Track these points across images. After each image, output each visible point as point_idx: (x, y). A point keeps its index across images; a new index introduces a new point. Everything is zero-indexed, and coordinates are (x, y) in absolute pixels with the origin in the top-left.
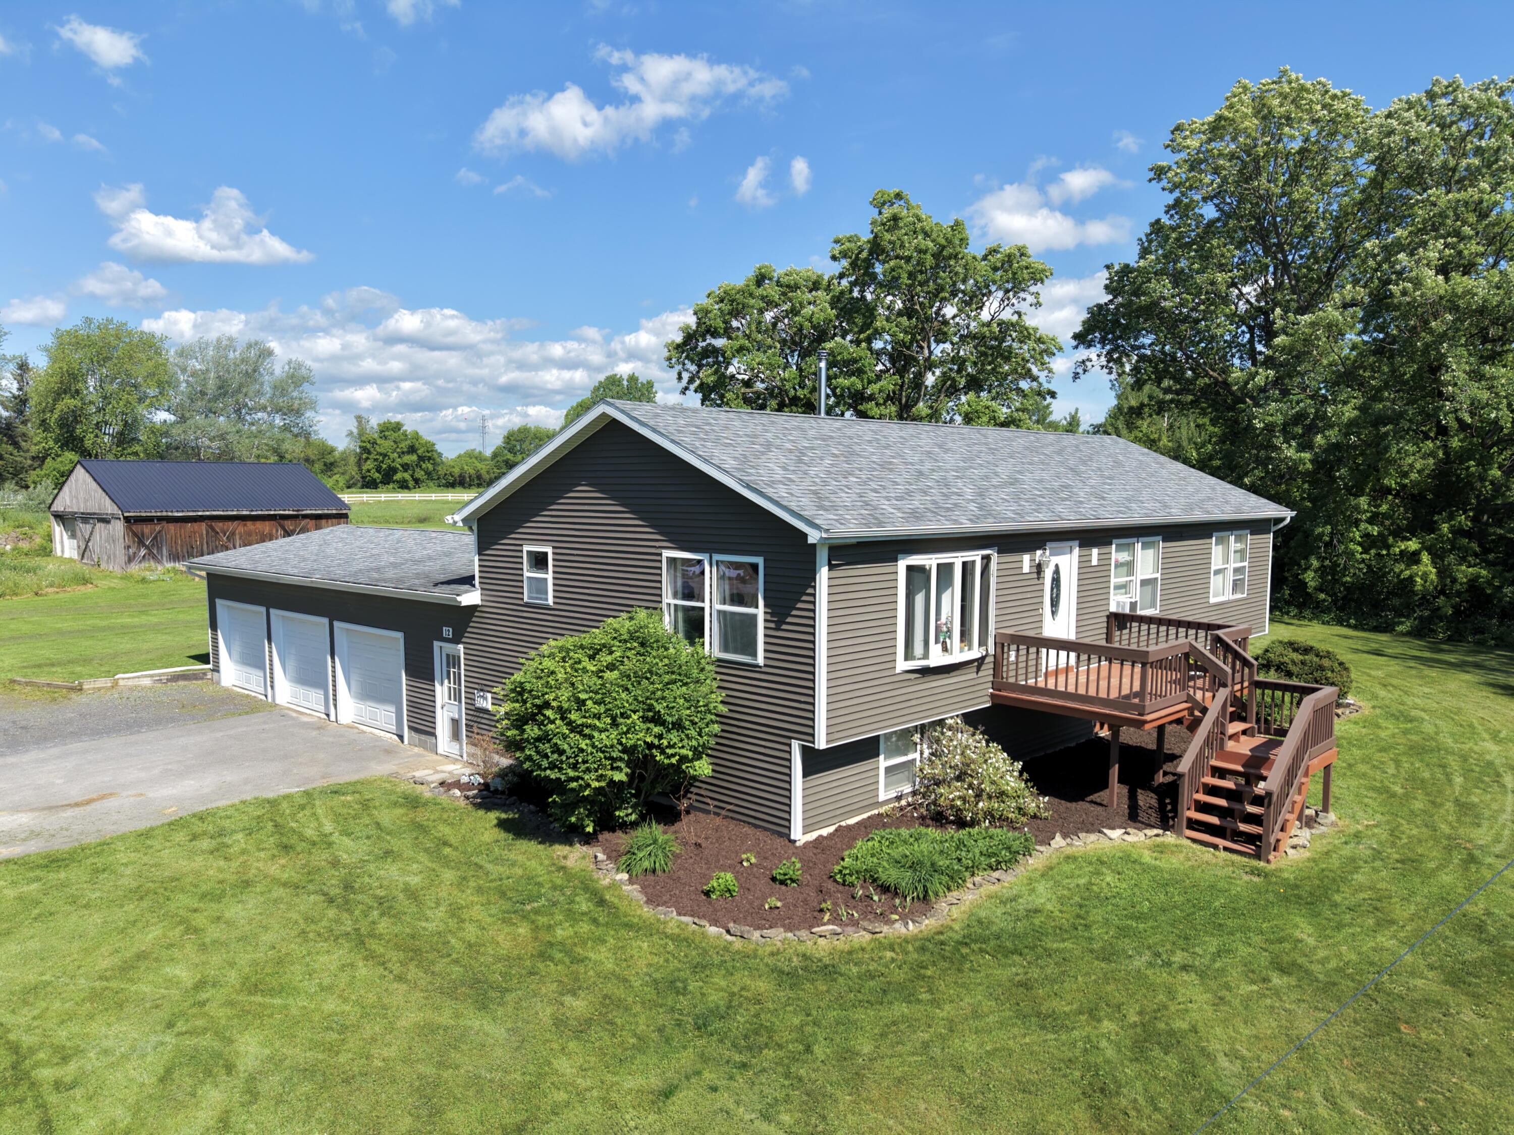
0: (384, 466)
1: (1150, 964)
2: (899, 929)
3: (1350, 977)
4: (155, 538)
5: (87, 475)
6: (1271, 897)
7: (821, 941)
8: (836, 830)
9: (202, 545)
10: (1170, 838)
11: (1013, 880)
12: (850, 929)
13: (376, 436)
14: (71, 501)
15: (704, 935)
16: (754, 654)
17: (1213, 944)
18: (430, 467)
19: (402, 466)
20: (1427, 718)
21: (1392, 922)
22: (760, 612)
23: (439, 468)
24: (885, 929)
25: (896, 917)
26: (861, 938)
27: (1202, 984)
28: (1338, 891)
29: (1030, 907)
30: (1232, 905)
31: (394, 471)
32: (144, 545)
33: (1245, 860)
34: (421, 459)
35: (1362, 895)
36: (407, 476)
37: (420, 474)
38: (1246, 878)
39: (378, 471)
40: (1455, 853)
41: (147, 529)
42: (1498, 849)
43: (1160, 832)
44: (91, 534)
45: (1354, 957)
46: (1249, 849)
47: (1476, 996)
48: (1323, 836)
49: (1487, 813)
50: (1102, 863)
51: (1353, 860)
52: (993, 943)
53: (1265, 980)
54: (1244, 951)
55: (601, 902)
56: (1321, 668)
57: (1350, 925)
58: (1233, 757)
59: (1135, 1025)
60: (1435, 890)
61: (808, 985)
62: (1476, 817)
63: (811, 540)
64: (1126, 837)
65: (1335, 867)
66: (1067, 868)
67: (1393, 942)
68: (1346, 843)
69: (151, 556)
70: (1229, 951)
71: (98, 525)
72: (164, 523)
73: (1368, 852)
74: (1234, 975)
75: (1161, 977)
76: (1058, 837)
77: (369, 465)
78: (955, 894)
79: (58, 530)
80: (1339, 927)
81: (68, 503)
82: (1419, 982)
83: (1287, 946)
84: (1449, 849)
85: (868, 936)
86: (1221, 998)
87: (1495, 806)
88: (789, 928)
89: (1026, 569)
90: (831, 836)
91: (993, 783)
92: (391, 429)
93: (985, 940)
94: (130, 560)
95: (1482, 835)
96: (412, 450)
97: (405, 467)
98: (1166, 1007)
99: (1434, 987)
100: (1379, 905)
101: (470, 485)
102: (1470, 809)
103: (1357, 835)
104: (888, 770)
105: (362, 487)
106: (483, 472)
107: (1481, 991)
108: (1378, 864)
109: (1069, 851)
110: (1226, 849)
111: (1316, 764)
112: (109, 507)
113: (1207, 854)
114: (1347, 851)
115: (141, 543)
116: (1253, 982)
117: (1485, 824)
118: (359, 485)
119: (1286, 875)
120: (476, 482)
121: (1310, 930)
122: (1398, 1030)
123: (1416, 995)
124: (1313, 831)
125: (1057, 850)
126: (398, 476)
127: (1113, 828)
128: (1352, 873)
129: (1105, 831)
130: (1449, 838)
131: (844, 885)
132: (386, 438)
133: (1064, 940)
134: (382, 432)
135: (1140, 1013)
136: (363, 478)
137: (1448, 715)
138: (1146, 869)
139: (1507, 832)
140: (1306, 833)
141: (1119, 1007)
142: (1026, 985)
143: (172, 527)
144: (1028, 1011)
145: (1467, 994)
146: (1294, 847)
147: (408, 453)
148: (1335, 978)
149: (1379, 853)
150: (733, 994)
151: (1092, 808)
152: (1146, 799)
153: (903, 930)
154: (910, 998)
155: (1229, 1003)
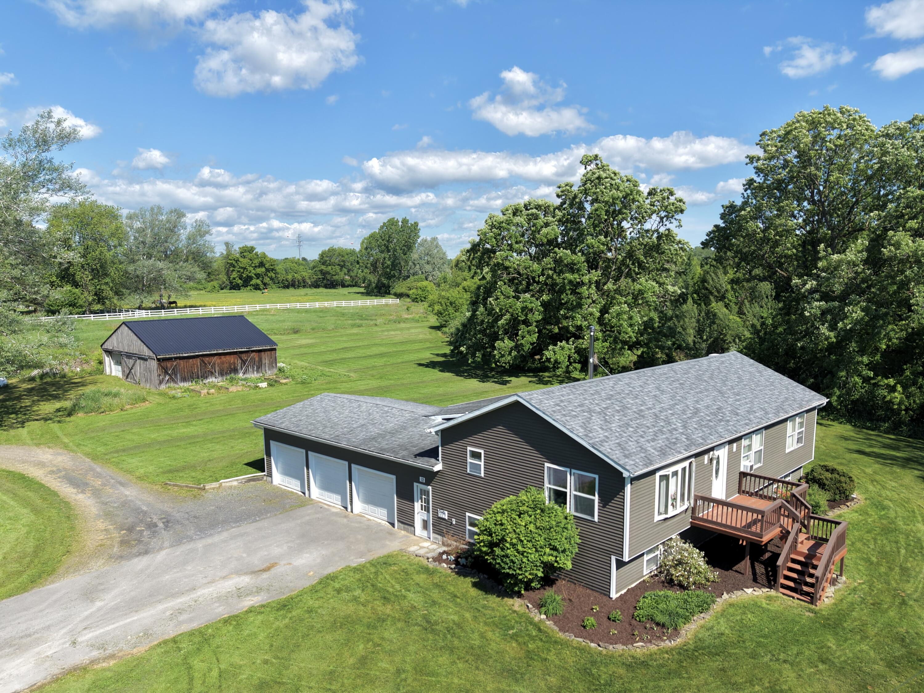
0: (244, 276)
1: (771, 660)
2: (667, 644)
3: (849, 665)
4: (174, 369)
5: (130, 331)
6: (817, 625)
7: (638, 650)
8: (628, 591)
9: (198, 371)
10: (773, 593)
11: (709, 617)
12: (648, 644)
13: (238, 255)
14: (118, 344)
15: (589, 647)
16: (593, 516)
17: (795, 650)
18: (274, 275)
19: (255, 275)
20: (892, 506)
21: (867, 637)
22: (596, 498)
23: (279, 276)
24: (662, 643)
25: (665, 638)
26: (653, 648)
27: (792, 669)
28: (845, 621)
29: (719, 632)
30: (802, 630)
31: (251, 278)
32: (168, 374)
33: (806, 604)
34: (267, 270)
35: (856, 623)
36: (259, 282)
37: (267, 280)
38: (807, 614)
39: (241, 279)
40: (897, 599)
41: (169, 364)
42: (915, 597)
43: (769, 590)
44: (134, 365)
45: (851, 655)
46: (808, 599)
47: (898, 673)
48: (839, 590)
49: (914, 573)
50: (746, 607)
51: (852, 604)
52: (707, 650)
53: (816, 666)
54: (807, 653)
55: (540, 630)
56: (840, 482)
57: (850, 639)
58: (800, 554)
59: (767, 688)
60: (886, 620)
61: (639, 671)
62: (908, 577)
63: (624, 476)
64: (754, 592)
65: (844, 608)
66: (731, 610)
67: (867, 647)
68: (850, 594)
69: (172, 380)
70: (801, 653)
71: (138, 361)
72: (178, 361)
73: (859, 599)
74: (804, 664)
75: (775, 666)
76: (725, 593)
77: (235, 275)
78: (687, 625)
79: (107, 360)
80: (846, 640)
81: (115, 345)
82: (876, 667)
83: (824, 650)
84: (894, 597)
85: (656, 648)
86: (800, 675)
87: (917, 569)
88: (624, 644)
89: (706, 462)
90: (625, 593)
91: (696, 568)
92: (247, 251)
93: (704, 649)
94: (161, 383)
95: (909, 588)
96: (262, 264)
97: (258, 276)
98: (779, 680)
99: (882, 668)
100: (862, 628)
101: (299, 287)
102: (906, 571)
103: (855, 590)
104: (647, 561)
105: (230, 289)
106: (307, 278)
107: (900, 670)
108: (863, 606)
109: (731, 601)
110: (798, 599)
111: (837, 558)
112: (146, 352)
113: (789, 601)
114: (850, 599)
115: (166, 373)
116: (812, 667)
117: (912, 581)
118: (228, 287)
119: (824, 613)
120: (302, 284)
121: (834, 641)
122: (867, 689)
123: (875, 673)
124: (836, 587)
125: (725, 600)
126: (254, 282)
127: (747, 588)
128: (852, 612)
129: (745, 589)
130: (895, 590)
131: (640, 621)
132: (244, 257)
133: (735, 649)
134: (241, 253)
135: (769, 682)
136: (231, 283)
137: (904, 503)
138: (764, 610)
139: (921, 586)
140: (833, 589)
141: (761, 679)
142: (723, 670)
143: (182, 362)
144: (726, 681)
145: (894, 672)
146: (827, 597)
147: (259, 266)
148: (844, 665)
149: (864, 600)
150: (611, 675)
151: (737, 575)
152: (760, 569)
153: (670, 644)
154: (680, 677)
155: (803, 678)
